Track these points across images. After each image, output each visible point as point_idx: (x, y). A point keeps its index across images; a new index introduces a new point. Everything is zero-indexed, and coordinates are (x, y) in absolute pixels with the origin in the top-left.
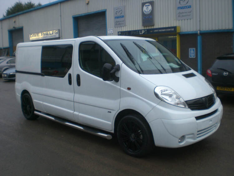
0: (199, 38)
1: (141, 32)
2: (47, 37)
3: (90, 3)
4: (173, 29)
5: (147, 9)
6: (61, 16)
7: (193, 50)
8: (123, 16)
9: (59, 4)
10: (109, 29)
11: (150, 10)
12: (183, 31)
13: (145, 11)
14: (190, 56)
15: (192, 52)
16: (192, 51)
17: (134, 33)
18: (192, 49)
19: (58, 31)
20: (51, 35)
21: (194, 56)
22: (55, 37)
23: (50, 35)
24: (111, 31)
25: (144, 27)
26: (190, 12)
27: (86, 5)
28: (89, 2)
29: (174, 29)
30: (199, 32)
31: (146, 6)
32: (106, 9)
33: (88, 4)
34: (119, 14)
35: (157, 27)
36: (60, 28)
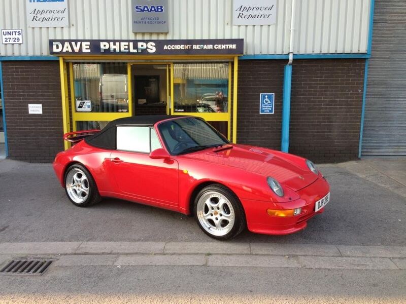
0: (288, 70)
1: (135, 47)
4: (234, 46)
7: (269, 97)
10: (5, 31)
12: (250, 52)
14: (262, 111)
15: (266, 102)
16: (267, 99)
17: (109, 49)
18: (266, 95)
21: (271, 111)
25: (136, 34)
26: (270, 9)
29: (236, 46)
30: (291, 57)
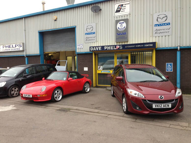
0: (178, 54)
1: (116, 47)
2: (9, 49)
3: (58, 20)
4: (152, 45)
5: (122, 26)
6: (25, 30)
7: (170, 64)
8: (95, 32)
9: (24, 18)
10: (78, 44)
11: (124, 27)
12: (161, 47)
13: (119, 28)
14: (167, 71)
16: (169, 66)
17: (107, 49)
19: (22, 44)
20: (14, 48)
21: (171, 70)
22: (18, 50)
23: (12, 48)
24: (81, 46)
25: (117, 43)
26: (169, 29)
27: (54, 21)
28: (57, 18)
30: (179, 48)
31: (120, 23)
32: (76, 26)
33: (55, 20)
34: (89, 31)
35: (131, 43)
36: (24, 42)
